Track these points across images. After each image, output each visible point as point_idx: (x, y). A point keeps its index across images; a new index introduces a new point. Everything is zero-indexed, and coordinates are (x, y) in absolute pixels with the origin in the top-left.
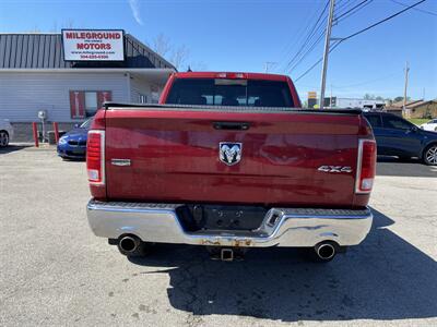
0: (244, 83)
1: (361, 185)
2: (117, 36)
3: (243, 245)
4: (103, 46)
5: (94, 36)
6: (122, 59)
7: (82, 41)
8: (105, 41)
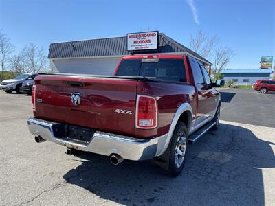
1: (138, 123)
2: (154, 35)
4: (146, 41)
5: (143, 36)
6: (156, 48)
7: (136, 39)
8: (148, 38)
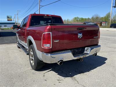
0: (51, 18)
3: (85, 57)
